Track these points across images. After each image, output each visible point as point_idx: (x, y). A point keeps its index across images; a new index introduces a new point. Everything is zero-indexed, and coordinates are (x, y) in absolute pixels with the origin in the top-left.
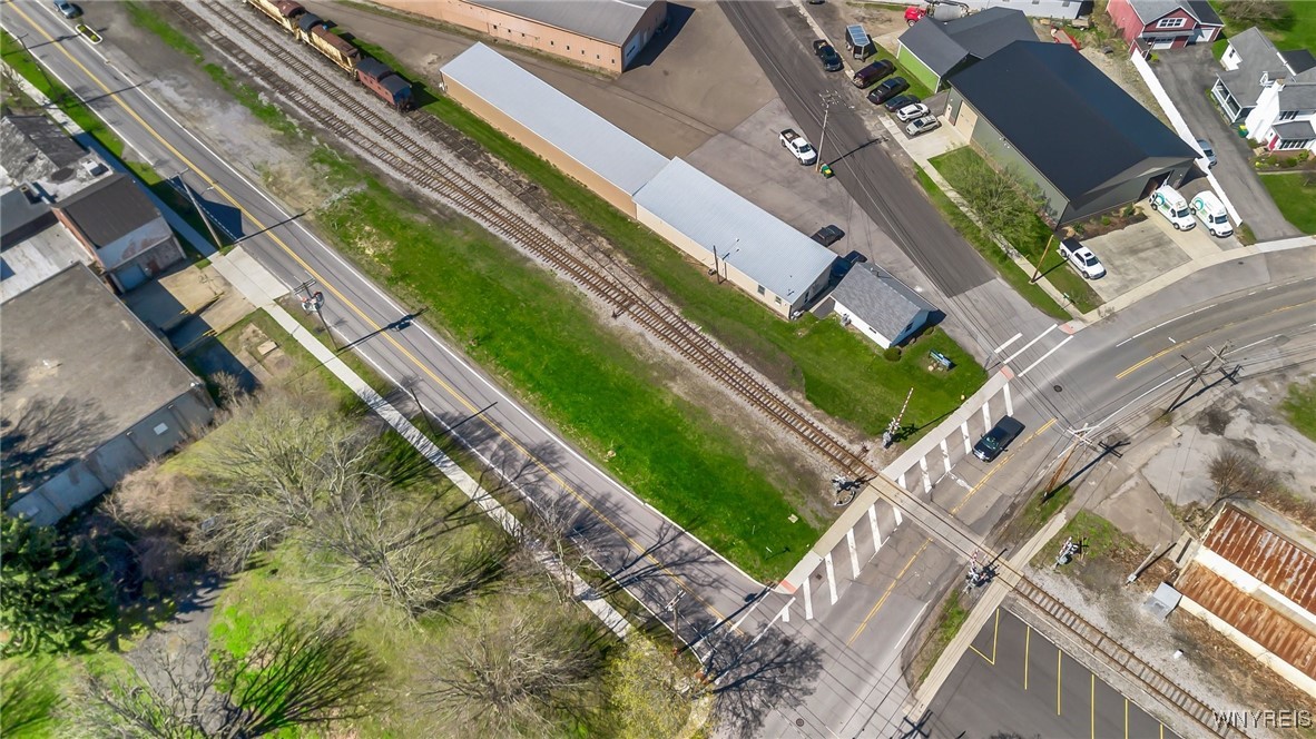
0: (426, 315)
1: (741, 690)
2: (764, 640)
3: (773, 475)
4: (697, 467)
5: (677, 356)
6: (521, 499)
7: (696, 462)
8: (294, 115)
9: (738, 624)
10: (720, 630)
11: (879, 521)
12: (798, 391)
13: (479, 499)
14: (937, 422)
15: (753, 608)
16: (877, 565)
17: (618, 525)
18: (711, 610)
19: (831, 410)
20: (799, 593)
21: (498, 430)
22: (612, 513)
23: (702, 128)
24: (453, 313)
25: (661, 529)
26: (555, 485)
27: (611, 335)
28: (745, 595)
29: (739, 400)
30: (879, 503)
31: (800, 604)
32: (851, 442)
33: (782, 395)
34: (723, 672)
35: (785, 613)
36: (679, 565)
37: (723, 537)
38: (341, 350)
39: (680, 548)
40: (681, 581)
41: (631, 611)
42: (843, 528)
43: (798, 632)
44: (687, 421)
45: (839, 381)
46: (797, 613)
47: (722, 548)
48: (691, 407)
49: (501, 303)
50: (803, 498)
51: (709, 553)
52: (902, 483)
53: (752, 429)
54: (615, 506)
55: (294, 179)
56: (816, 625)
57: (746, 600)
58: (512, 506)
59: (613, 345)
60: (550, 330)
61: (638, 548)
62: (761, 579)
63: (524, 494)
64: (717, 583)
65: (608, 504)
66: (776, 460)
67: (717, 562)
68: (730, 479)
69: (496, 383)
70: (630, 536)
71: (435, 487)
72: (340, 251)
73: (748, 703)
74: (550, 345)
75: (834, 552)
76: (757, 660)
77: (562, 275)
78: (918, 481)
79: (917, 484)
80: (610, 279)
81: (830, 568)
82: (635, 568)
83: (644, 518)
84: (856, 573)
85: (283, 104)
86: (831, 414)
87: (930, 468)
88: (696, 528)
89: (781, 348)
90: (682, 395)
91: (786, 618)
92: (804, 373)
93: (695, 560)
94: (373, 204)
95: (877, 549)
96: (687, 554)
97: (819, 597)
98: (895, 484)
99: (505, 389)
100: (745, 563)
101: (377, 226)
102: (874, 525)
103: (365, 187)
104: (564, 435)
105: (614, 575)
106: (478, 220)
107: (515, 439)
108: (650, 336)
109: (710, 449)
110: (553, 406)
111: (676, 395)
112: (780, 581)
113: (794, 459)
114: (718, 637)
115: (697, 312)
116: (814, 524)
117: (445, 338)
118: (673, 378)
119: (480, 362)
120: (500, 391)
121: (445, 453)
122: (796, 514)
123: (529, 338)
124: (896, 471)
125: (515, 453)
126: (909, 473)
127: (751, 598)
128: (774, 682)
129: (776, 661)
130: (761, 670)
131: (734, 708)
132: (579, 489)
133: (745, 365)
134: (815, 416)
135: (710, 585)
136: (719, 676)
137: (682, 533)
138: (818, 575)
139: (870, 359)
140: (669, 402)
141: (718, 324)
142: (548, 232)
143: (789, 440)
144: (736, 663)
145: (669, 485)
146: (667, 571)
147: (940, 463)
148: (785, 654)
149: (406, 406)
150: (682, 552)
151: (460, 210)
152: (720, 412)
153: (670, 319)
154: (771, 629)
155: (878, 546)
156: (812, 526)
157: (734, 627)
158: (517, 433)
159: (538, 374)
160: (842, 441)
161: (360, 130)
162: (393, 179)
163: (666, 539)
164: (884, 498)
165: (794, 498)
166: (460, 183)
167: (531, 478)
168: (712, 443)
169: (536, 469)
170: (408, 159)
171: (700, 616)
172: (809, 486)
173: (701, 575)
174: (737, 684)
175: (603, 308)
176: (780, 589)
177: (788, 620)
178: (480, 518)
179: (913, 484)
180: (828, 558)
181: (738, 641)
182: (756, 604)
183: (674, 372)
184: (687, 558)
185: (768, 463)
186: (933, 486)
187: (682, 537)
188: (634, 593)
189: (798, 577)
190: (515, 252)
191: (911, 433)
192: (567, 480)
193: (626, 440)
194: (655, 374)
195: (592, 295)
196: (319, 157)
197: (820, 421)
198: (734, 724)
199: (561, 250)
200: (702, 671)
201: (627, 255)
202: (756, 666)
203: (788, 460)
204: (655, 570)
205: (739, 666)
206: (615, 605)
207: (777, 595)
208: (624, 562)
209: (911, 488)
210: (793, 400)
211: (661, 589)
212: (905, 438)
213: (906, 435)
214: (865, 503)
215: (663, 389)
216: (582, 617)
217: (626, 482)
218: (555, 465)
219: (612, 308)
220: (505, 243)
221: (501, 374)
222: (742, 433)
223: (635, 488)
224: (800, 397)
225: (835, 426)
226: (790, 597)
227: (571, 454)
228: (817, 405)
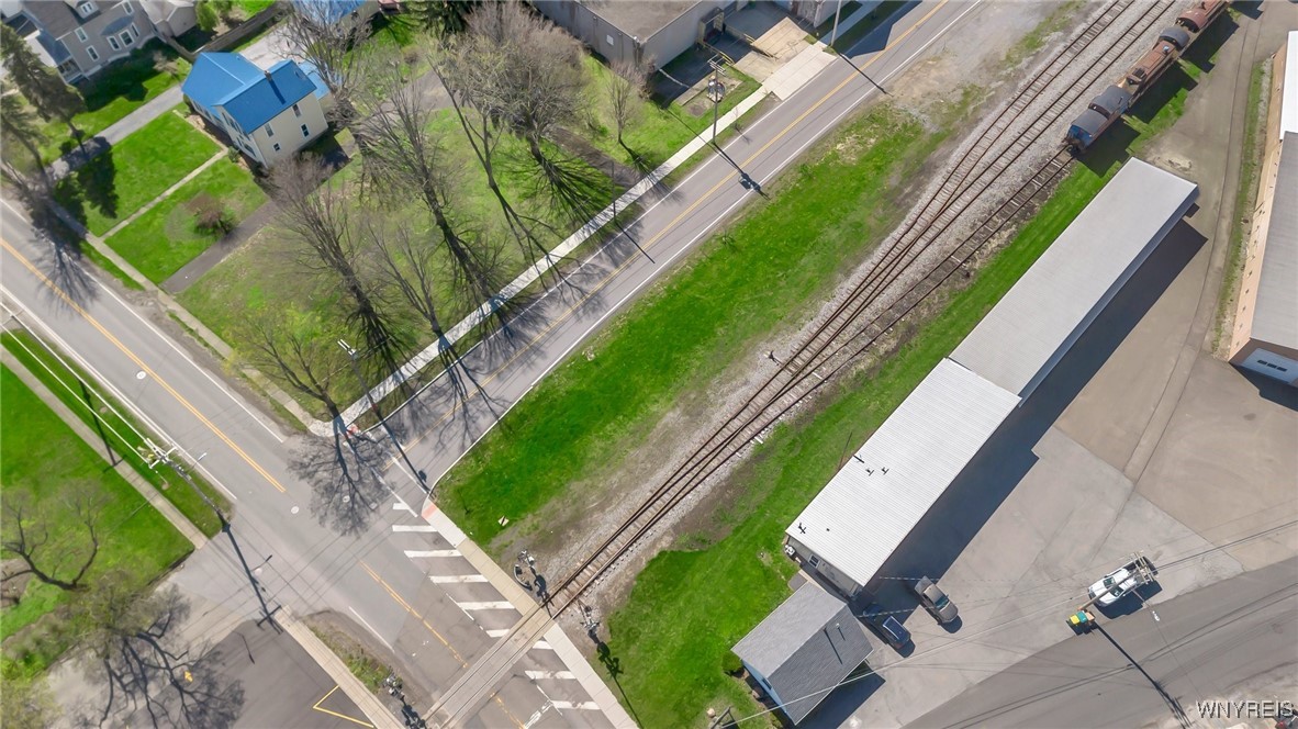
0: (761, 199)
1: (335, 463)
2: (379, 486)
3: (559, 506)
4: (571, 432)
5: (719, 417)
6: (546, 289)
7: (577, 432)
8: (1031, 63)
9: (398, 464)
10: (394, 447)
11: (493, 611)
12: (673, 542)
13: (548, 258)
14: (626, 703)
15: (411, 478)
16: (441, 601)
17: (512, 364)
18: (415, 441)
19: (645, 577)
20: (423, 522)
21: (622, 266)
22: (525, 360)
24: (765, 219)
25: (504, 401)
26: (556, 314)
27: (745, 354)
28: (426, 472)
29: (662, 475)
30: (516, 615)
31: (410, 521)
32: (600, 595)
33: (666, 523)
34: (354, 449)
35: (402, 506)
36: (464, 416)
37: (488, 455)
38: (715, 145)
39: (481, 417)
40: (448, 417)
41: (423, 376)
42: (488, 570)
43: (381, 517)
44: (631, 426)
45: (689, 592)
46: (403, 518)
47: (478, 451)
48: (649, 429)
49: (780, 255)
50: (529, 534)
51: (473, 441)
52: (539, 645)
53: (620, 488)
54: (533, 363)
55: (935, 79)
56: (385, 534)
57: (421, 472)
58: (540, 282)
59: (730, 357)
60: (747, 298)
61: (483, 380)
62: (440, 485)
63: (551, 291)
64: (441, 446)
65: (534, 357)
66: (577, 510)
67: (463, 447)
68: (555, 463)
69: (678, 260)
70: (499, 375)
71: (563, 226)
73: (322, 468)
74: (725, 300)
75: (463, 560)
76: (360, 478)
77: (827, 308)
78: (540, 664)
79: (537, 662)
80: (828, 351)
81: (444, 553)
82: (466, 379)
83: (514, 386)
84: (436, 579)
85: (1049, 51)
86: (640, 577)
87: (560, 683)
88: (501, 429)
89: (737, 530)
90: (664, 421)
91: (396, 507)
92: (701, 552)
93: (467, 428)
94: (909, 140)
95: (460, 605)
96: (474, 422)
97: (415, 540)
98: (539, 636)
99: (670, 268)
100: (457, 472)
101: (876, 148)
102: (489, 605)
103: (933, 130)
104: (616, 316)
105: (460, 362)
106: (901, 229)
107: (611, 281)
108: (745, 392)
109: (596, 446)
110: (649, 308)
111: (664, 415)
112: (436, 504)
113: (578, 529)
114: (387, 446)
115: (787, 441)
116: (496, 543)
117: (733, 216)
118: (686, 412)
119: (704, 244)
120: (671, 263)
121: (598, 231)
122: (509, 524)
123: (735, 282)
124: (555, 639)
125: (596, 282)
126: (552, 654)
127: (422, 476)
128: (336, 492)
129: (357, 495)
130: (350, 481)
131: (320, 457)
132: (552, 333)
133: (708, 488)
134: (638, 558)
135: (440, 441)
136: (351, 445)
137: (497, 417)
138: (438, 541)
139: (725, 635)
140: (654, 408)
141: (771, 463)
142: (894, 291)
143: (607, 523)
144: (360, 461)
145: (551, 407)
146: (459, 405)
147: (566, 696)
148: (362, 503)
149: (651, 198)
150: (477, 418)
151: (915, 211)
152: (642, 457)
153: (772, 411)
154: (388, 493)
155: (465, 606)
156: (494, 540)
157: (395, 460)
158: (618, 281)
159: (689, 292)
160: (601, 585)
161: (1023, 116)
162: (951, 152)
163: (493, 405)
164: (521, 622)
165: (529, 525)
166: (957, 207)
167: (568, 295)
168: (601, 448)
169: (577, 298)
170: (987, 159)
171: (411, 432)
172: (543, 541)
173: (451, 434)
174: (341, 461)
175: (788, 344)
176: (428, 503)
177: (394, 508)
178: (531, 260)
179: (538, 657)
180: (456, 553)
181: (381, 463)
182: (415, 480)
183: (696, 414)
184: (470, 423)
185: (574, 502)
186: (534, 682)
187: (493, 418)
188: (441, 379)
189: (439, 521)
190: (859, 262)
191: (609, 667)
192: (563, 323)
193: (607, 369)
194: (693, 396)
195: (802, 335)
196: (969, 93)
197: (631, 563)
198: (306, 456)
199: (867, 304)
200: (357, 432)
201: (871, 370)
202: (355, 477)
203: (577, 523)
204: (462, 395)
205: (358, 463)
206: (431, 364)
207: (424, 499)
208: (474, 370)
209: (532, 654)
210: (660, 537)
211: (441, 400)
212: (602, 659)
213: (607, 660)
214: (516, 597)
215: (673, 402)
216: (422, 339)
217: (558, 370)
218: (580, 313)
219: (782, 358)
220: (869, 253)
221: (689, 264)
222: (614, 479)
223: (551, 377)
224: (665, 544)
225: (624, 581)
226: (419, 512)
227: (590, 325)
228: (652, 562)
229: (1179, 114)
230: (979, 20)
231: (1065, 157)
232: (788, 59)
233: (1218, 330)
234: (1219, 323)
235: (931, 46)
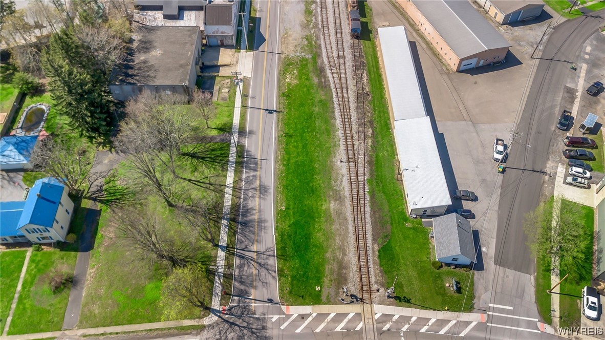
0: (281, 114)
1: (231, 327)
2: (258, 319)
3: (330, 266)
4: (306, 238)
5: (347, 193)
6: (240, 198)
7: (308, 237)
8: (316, 19)
9: (256, 305)
10: (248, 301)
11: (350, 321)
12: (378, 245)
13: (227, 187)
14: (422, 307)
15: (267, 305)
16: (328, 335)
17: (257, 234)
18: (253, 291)
19: (382, 263)
20: (289, 316)
21: (259, 169)
22: (261, 228)
23: (465, 114)
24: (289, 120)
25: (270, 248)
26: (254, 203)
27: (332, 167)
28: (270, 298)
29: (351, 227)
30: (358, 315)
31: (284, 320)
32: (376, 282)
33: (369, 241)
34: (232, 315)
35: (275, 318)
36: (261, 266)
37: (286, 272)
38: (244, 107)
39: (268, 261)
40: (255, 272)
41: (229, 266)
42: (333, 310)
43: (272, 328)
44: (323, 219)
45: (400, 256)
46: (280, 322)
47: (281, 273)
48: (330, 216)
49: (308, 128)
50: (331, 285)
51: (275, 272)
52: (377, 317)
53: (343, 243)
54: (265, 227)
55: (292, 40)
56: (281, 333)
57: (268, 300)
58: (234, 198)
59: (329, 171)
60: (313, 149)
61: (254, 248)
62: (281, 298)
63: (242, 197)
64: (265, 284)
65: (263, 224)
66: (338, 262)
67: (274, 277)
68: (313, 253)
69: (276, 153)
70: (257, 241)
71: (220, 172)
72: (279, 73)
73: (228, 333)
74: (307, 154)
75: (319, 315)
76: (247, 323)
77: (340, 133)
78: (385, 322)
79: (383, 323)
80: (356, 147)
81: (310, 319)
82: (247, 253)
83: (268, 239)
84: (318, 330)
85: (317, 12)
86: (381, 265)
87: (397, 322)
88: (280, 259)
89: (392, 224)
90: (332, 209)
91: (274, 320)
92: (390, 240)
93: (267, 270)
94: (306, 65)
95: (336, 330)
96: (267, 265)
97: (295, 324)
98: (373, 314)
99: (276, 158)
100: (282, 287)
101: (299, 73)
102: (346, 320)
103: (310, 57)
104: (276, 188)
105: (237, 249)
106: (334, 94)
107: (260, 177)
108: (346, 179)
109: (318, 237)
110: (284, 176)
111: (329, 207)
112: (287, 305)
113: (345, 268)
114: (244, 303)
115: (375, 184)
116: (324, 298)
117: (278, 126)
118: (336, 200)
119: (279, 141)
120: (274, 156)
121: (236, 164)
122: (321, 288)
123: (303, 146)
124: (380, 310)
125: (255, 182)
126: (384, 315)
127: (270, 301)
128: (244, 336)
129: (253, 330)
130: (245, 328)
131: (222, 330)
132: (260, 211)
133: (369, 218)
134: (373, 260)
135: (262, 283)
136: (229, 315)
137: (274, 256)
138: (303, 317)
139: (425, 258)
140: (324, 207)
141: (378, 194)
142: (354, 114)
143: (352, 258)
144: (240, 317)
145: (290, 236)
146: (255, 264)
147: (403, 324)
148: (259, 331)
149: (242, 139)
150: (267, 262)
151: (332, 85)
152: (338, 227)
153: (361, 178)
154: (265, 318)
155: (338, 329)
156: (322, 298)
157: (253, 304)
158: (263, 175)
159: (292, 161)
160: (373, 279)
161: (331, 36)
162: (323, 60)
163: (267, 253)
164: (362, 314)
165: (328, 282)
166: (343, 76)
167: (250, 194)
168: (322, 235)
169: (255, 192)
170: (335, 55)
171: (247, 289)
172: (339, 283)
173: (264, 276)
174: (232, 324)
175: (341, 153)
176: (284, 308)
177: (273, 321)
178: (222, 193)
179: (381, 321)
180: (314, 315)
181: (249, 310)
182: (270, 304)
183: (339, 198)
184: (266, 266)
185: (334, 260)
186: (389, 330)
187: (273, 258)
188: (237, 261)
189: (295, 311)
190: (334, 112)
191: (405, 302)
192: (260, 205)
193: (294, 208)
194: (331, 193)
195: (342, 148)
196: (308, 38)
197: (373, 263)
198: (216, 335)
199: (350, 124)
200: (226, 308)
201: (373, 143)
202: (245, 324)
203: (342, 266)
204: (251, 260)
205: (239, 319)
206: (227, 259)
207: (281, 309)
208: (246, 248)
209: (378, 322)
210: (373, 248)
211: (246, 268)
212: (400, 301)
213: (401, 299)
214: (352, 310)
215: (327, 200)
216: (213, 253)
217: (277, 222)
218: (262, 196)
219: (344, 158)
220: (333, 108)
221: (281, 152)
222: (338, 241)
223: (277, 226)
224: (376, 248)
225: (378, 271)
226: (284, 314)
227: (271, 198)
228: (379, 257)
229: (371, 10)
230: (285, 14)
231: (356, 41)
232: (237, 62)
233: (444, 65)
234: (442, 63)
235: (279, 31)
